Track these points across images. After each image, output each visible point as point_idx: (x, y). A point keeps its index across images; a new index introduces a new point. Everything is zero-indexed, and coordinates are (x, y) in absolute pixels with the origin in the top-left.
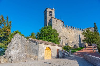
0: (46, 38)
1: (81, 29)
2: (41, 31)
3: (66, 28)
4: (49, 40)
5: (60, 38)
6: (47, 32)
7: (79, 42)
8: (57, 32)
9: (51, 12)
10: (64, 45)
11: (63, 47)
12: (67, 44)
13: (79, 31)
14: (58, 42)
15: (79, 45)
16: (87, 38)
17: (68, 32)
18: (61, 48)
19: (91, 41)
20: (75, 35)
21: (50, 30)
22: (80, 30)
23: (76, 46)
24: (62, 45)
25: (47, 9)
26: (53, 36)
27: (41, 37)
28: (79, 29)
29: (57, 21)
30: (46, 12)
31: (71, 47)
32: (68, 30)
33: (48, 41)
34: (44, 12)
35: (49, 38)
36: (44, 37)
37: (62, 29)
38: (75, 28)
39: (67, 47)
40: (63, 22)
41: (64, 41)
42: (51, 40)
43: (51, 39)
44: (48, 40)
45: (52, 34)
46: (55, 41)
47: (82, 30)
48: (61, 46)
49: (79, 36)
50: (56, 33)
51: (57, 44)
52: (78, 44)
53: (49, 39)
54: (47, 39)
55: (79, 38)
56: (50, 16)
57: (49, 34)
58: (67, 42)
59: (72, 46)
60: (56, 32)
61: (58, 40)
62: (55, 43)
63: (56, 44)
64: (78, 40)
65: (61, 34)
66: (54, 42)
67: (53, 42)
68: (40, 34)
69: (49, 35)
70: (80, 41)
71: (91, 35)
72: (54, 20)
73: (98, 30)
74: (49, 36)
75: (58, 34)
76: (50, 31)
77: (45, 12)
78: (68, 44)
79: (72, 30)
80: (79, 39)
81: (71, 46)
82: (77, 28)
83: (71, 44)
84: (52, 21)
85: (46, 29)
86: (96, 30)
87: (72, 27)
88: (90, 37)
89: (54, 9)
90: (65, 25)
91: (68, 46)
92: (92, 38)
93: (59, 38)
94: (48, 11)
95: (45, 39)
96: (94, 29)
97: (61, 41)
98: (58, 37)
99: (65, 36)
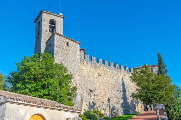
0: (33, 89)
1: (127, 68)
2: (21, 67)
3: (90, 63)
4: (44, 95)
5: (75, 88)
6: (37, 69)
7: (122, 101)
8: (69, 72)
9: (52, 22)
10: (85, 108)
11: (82, 113)
12: (92, 106)
13: (123, 72)
14: (70, 100)
15: (123, 107)
16: (143, 88)
17: (96, 75)
18: (77, 115)
19: (153, 96)
20: (112, 82)
21: (46, 64)
22: (125, 69)
23: (115, 111)
24: (81, 108)
25: (43, 14)
26: (55, 81)
27: (19, 85)
28: (122, 67)
29: (67, 43)
30: (39, 20)
31: (103, 115)
32: (95, 68)
33: (40, 97)
34: (35, 22)
35: (44, 87)
36: (29, 86)
37: (82, 66)
38: (112, 64)
39: (92, 113)
40: (82, 51)
41: (84, 98)
42: (48, 95)
43: (50, 90)
44: (41, 94)
45: (51, 77)
46: (60, 97)
47: (130, 71)
48: (78, 111)
49: (123, 84)
50: (66, 74)
51: (65, 106)
52: (120, 105)
53: (43, 92)
54: (36, 90)
55: (121, 89)
56: (50, 31)
57: (43, 77)
58: (92, 99)
59: (105, 110)
60: (66, 71)
61: (69, 94)
62: (60, 102)
63: (61, 105)
64: (121, 95)
65: (78, 77)
66: (58, 99)
67: (55, 99)
68: (17, 78)
69: (42, 79)
70: (125, 98)
71: (153, 81)
72: (59, 42)
73: (166, 71)
74: (45, 82)
75: (69, 77)
76: (47, 69)
77: (38, 22)
78: (94, 104)
79: (107, 69)
80: (122, 93)
81: (103, 112)
82: (117, 65)
83: (104, 107)
84: (56, 43)
85: (35, 61)
86: (163, 71)
87: (106, 62)
88: (152, 86)
89: (61, 14)
90: (88, 57)
91: (95, 112)
92: (155, 89)
93: (72, 87)
94: (46, 18)
95: (30, 90)
96: (157, 68)
97: (78, 98)
98: (70, 87)
99: (89, 85)
